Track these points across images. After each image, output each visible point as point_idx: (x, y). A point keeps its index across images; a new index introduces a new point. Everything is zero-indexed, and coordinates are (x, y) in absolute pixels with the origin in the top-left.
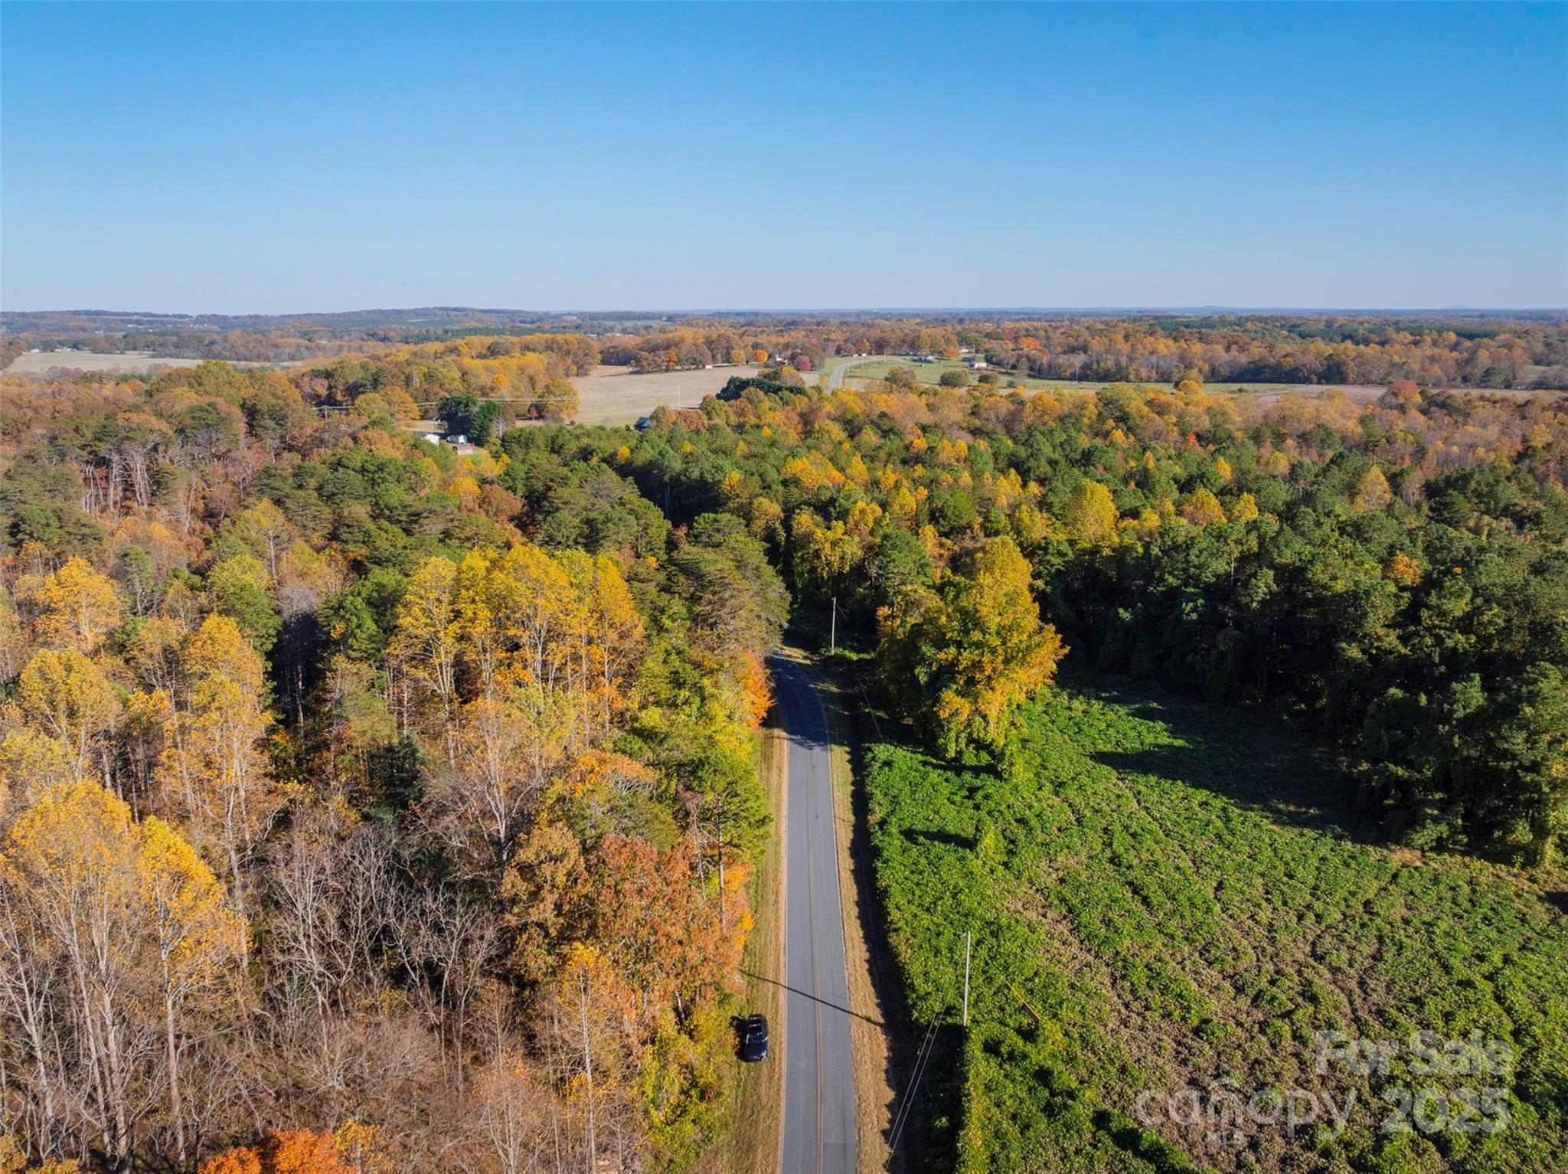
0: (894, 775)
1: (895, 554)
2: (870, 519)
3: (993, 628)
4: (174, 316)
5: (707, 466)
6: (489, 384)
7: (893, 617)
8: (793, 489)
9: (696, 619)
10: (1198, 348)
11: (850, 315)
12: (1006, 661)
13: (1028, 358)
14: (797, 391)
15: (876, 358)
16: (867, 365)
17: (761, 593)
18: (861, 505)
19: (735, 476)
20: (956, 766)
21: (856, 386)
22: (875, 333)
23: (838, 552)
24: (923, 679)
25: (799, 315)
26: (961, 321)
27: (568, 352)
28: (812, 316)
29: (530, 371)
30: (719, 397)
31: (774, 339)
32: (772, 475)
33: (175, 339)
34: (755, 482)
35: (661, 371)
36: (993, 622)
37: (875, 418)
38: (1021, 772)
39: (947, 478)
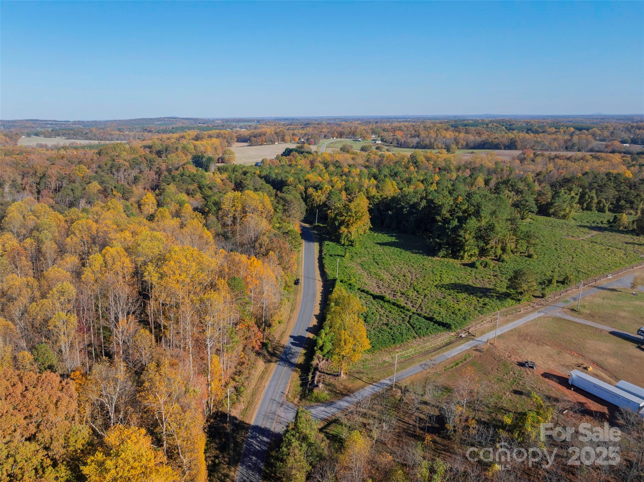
0: (329, 247)
1: (333, 196)
2: (328, 190)
3: (354, 212)
4: (64, 121)
5: (283, 176)
6: (204, 150)
7: (331, 212)
8: (308, 182)
9: (285, 210)
10: (462, 135)
11: (331, 119)
12: (356, 219)
13: (397, 140)
14: (309, 153)
15: (339, 140)
16: (335, 143)
17: (300, 205)
18: (326, 186)
19: (292, 179)
20: (343, 245)
21: (330, 151)
22: (340, 129)
23: (319, 198)
24: (337, 224)
25: (310, 120)
26: (377, 122)
27: (225, 137)
28: (316, 120)
29: (215, 146)
30: (282, 155)
31: (301, 131)
32: (302, 179)
33: (73, 132)
34: (297, 181)
35: (259, 145)
36: (354, 210)
37: (334, 162)
38: (357, 245)
39: (351, 179)
